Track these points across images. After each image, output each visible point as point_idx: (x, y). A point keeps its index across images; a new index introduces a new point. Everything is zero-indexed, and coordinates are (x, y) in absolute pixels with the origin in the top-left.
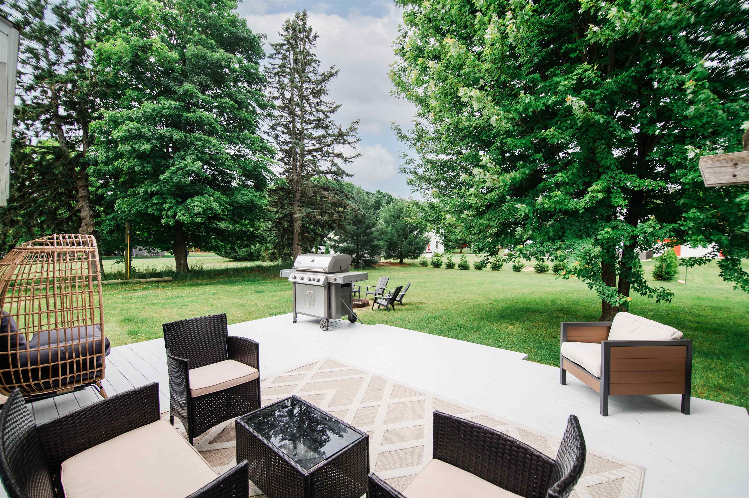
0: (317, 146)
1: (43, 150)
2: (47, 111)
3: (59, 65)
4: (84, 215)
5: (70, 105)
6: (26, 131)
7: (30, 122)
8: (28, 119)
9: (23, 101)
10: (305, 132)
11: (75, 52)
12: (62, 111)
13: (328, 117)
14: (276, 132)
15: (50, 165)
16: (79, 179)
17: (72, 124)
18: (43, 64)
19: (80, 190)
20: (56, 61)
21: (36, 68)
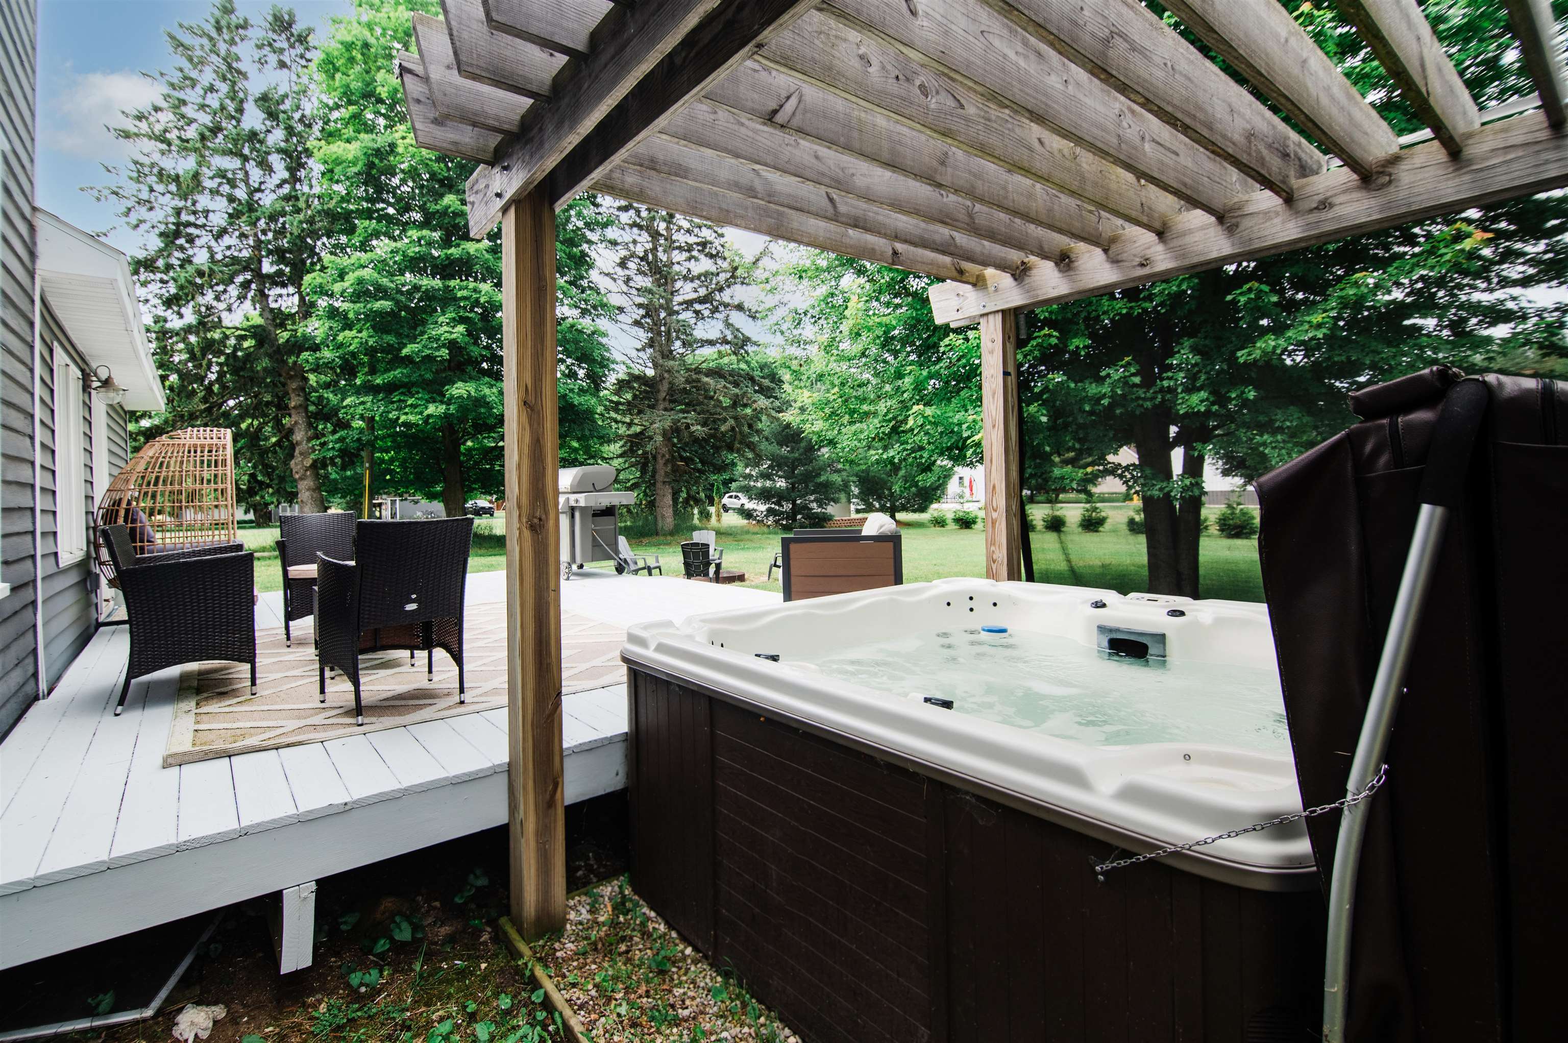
0: (703, 292)
1: (239, 332)
2: (246, 269)
3: (263, 191)
4: (299, 438)
5: (280, 255)
6: (215, 303)
7: (221, 288)
8: (217, 284)
9: (212, 255)
10: (676, 268)
11: (288, 169)
12: (268, 267)
13: (722, 236)
14: (627, 272)
15: (249, 357)
16: (291, 377)
17: (284, 285)
18: (241, 193)
19: (292, 395)
20: (261, 183)
21: (231, 199)
